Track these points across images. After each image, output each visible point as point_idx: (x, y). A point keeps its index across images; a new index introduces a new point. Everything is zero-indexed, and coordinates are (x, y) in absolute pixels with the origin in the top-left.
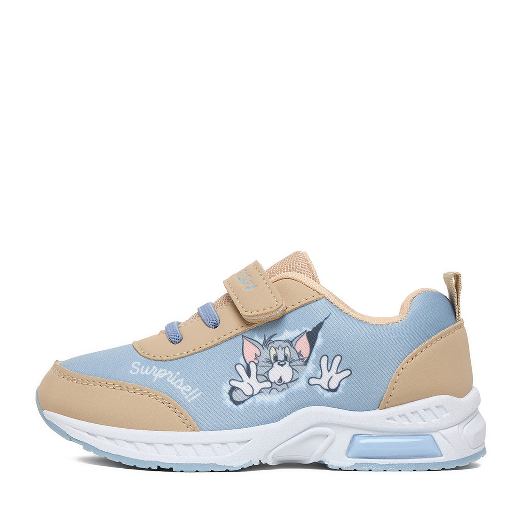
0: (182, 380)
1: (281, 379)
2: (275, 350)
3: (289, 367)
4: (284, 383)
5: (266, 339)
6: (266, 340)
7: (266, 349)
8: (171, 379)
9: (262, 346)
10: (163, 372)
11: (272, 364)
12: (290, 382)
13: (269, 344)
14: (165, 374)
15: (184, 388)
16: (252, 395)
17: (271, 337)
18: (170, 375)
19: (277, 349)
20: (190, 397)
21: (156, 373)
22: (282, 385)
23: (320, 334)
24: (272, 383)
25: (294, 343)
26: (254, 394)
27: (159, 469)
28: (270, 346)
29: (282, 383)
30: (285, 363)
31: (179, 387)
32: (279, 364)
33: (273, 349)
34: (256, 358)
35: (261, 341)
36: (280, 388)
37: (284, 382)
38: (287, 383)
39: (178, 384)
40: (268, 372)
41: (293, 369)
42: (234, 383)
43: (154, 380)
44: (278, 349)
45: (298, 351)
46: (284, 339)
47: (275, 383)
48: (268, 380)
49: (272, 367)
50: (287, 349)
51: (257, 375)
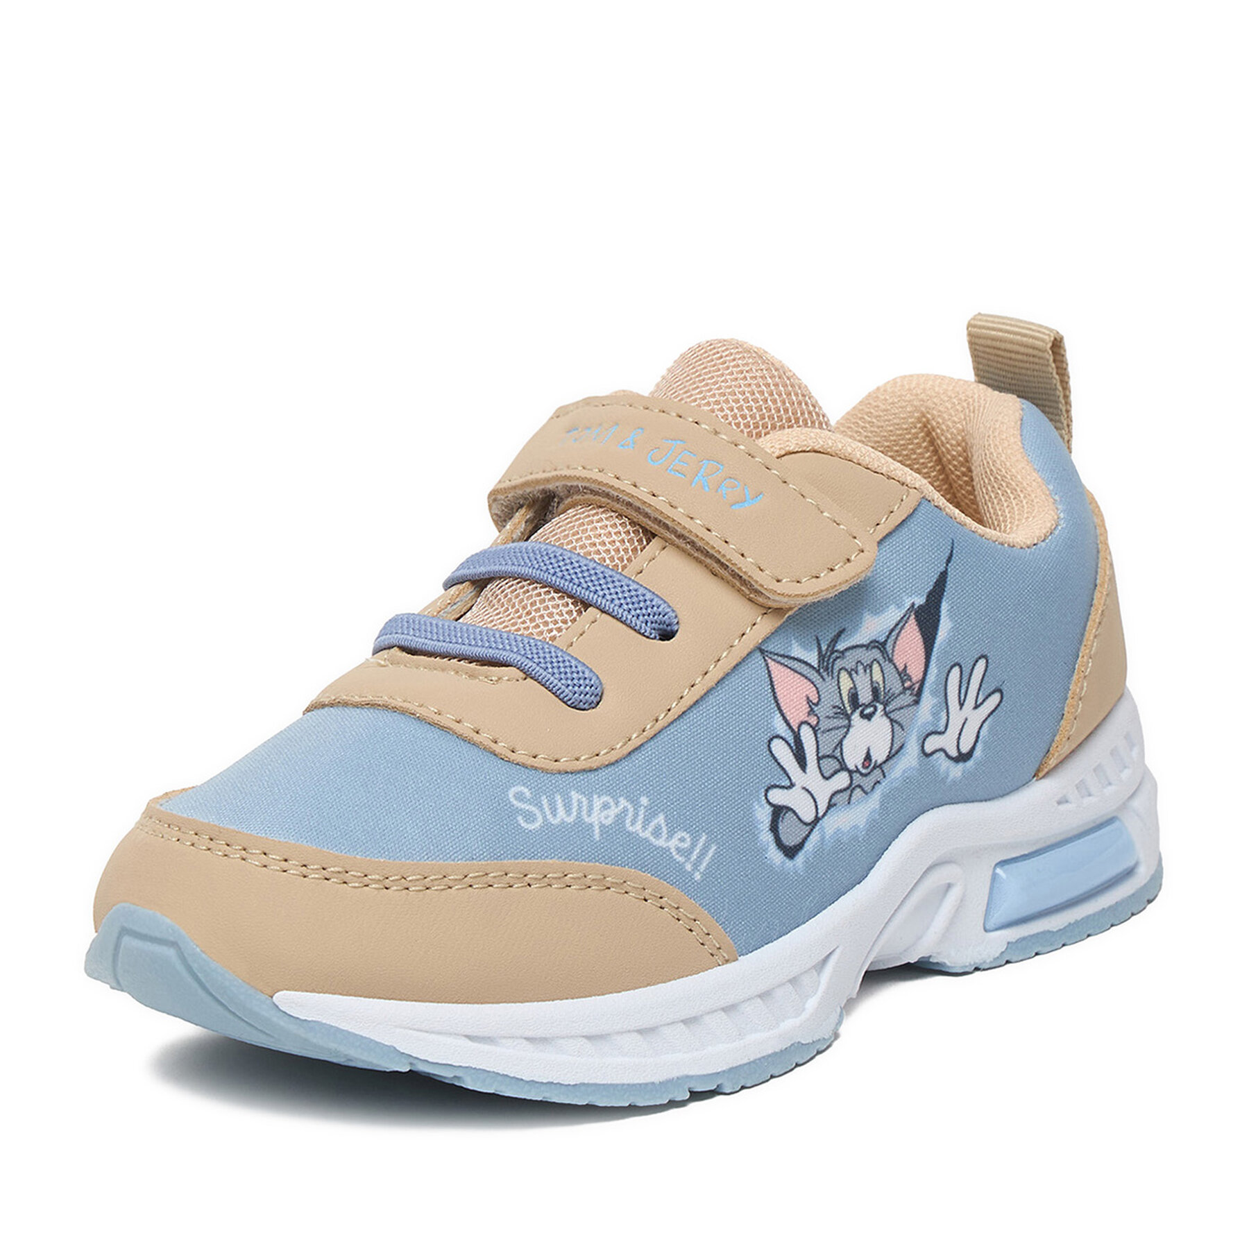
0: (661, 819)
1: (868, 757)
2: (850, 675)
3: (885, 718)
4: (874, 768)
5: (824, 648)
6: (824, 653)
7: (828, 679)
8: (633, 823)
9: (818, 671)
10: (606, 806)
11: (848, 717)
12: (889, 758)
13: (835, 660)
14: (613, 811)
15: (673, 843)
16: (817, 820)
17: (835, 640)
18: (625, 810)
19: (853, 672)
20: (696, 866)
21: (589, 814)
22: (872, 771)
23: (944, 607)
24: (850, 772)
25: (889, 647)
26: (820, 814)
27: (696, 1096)
28: (836, 667)
29: (872, 765)
30: (876, 709)
31: (661, 842)
32: (863, 716)
33: (844, 675)
34: (811, 712)
35: (813, 658)
36: (867, 783)
37: (876, 761)
38: (880, 766)
39: (657, 833)
40: (841, 743)
41: (892, 720)
42: (777, 797)
43: (597, 837)
44: (856, 672)
45: (901, 668)
46: (865, 641)
47: (858, 771)
48: (843, 767)
49: (849, 726)
50: (876, 667)
51: (819, 759)
